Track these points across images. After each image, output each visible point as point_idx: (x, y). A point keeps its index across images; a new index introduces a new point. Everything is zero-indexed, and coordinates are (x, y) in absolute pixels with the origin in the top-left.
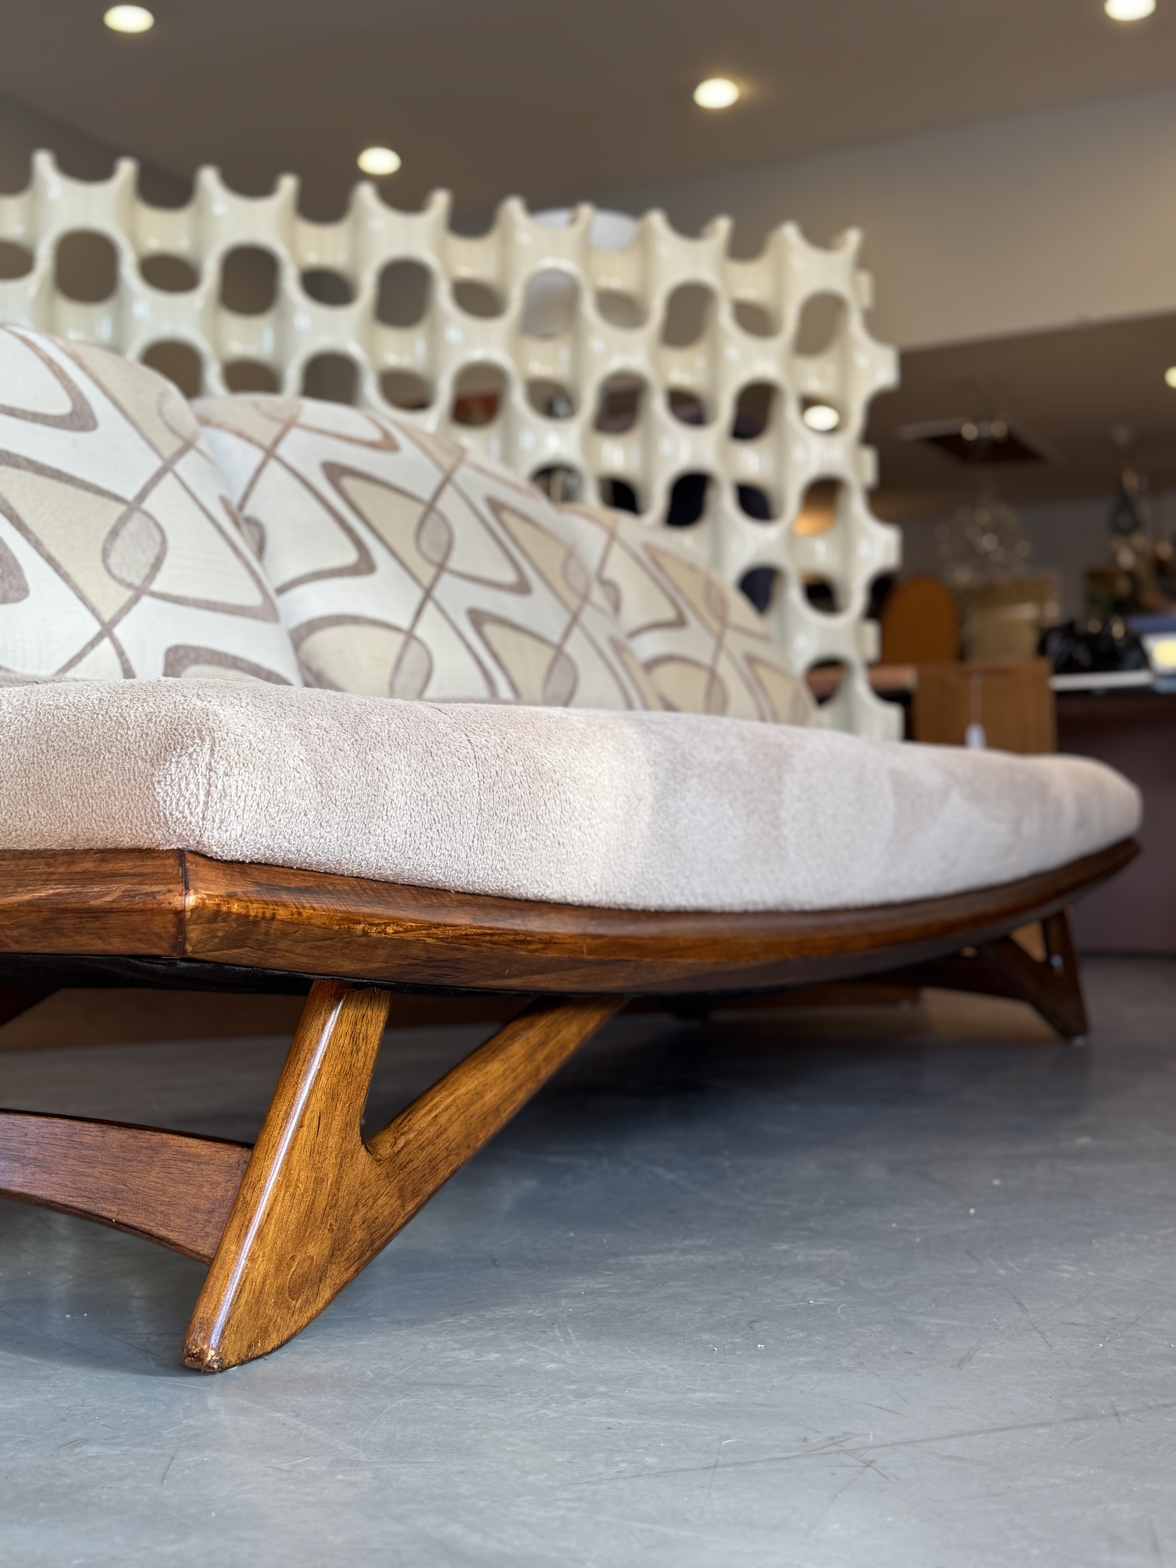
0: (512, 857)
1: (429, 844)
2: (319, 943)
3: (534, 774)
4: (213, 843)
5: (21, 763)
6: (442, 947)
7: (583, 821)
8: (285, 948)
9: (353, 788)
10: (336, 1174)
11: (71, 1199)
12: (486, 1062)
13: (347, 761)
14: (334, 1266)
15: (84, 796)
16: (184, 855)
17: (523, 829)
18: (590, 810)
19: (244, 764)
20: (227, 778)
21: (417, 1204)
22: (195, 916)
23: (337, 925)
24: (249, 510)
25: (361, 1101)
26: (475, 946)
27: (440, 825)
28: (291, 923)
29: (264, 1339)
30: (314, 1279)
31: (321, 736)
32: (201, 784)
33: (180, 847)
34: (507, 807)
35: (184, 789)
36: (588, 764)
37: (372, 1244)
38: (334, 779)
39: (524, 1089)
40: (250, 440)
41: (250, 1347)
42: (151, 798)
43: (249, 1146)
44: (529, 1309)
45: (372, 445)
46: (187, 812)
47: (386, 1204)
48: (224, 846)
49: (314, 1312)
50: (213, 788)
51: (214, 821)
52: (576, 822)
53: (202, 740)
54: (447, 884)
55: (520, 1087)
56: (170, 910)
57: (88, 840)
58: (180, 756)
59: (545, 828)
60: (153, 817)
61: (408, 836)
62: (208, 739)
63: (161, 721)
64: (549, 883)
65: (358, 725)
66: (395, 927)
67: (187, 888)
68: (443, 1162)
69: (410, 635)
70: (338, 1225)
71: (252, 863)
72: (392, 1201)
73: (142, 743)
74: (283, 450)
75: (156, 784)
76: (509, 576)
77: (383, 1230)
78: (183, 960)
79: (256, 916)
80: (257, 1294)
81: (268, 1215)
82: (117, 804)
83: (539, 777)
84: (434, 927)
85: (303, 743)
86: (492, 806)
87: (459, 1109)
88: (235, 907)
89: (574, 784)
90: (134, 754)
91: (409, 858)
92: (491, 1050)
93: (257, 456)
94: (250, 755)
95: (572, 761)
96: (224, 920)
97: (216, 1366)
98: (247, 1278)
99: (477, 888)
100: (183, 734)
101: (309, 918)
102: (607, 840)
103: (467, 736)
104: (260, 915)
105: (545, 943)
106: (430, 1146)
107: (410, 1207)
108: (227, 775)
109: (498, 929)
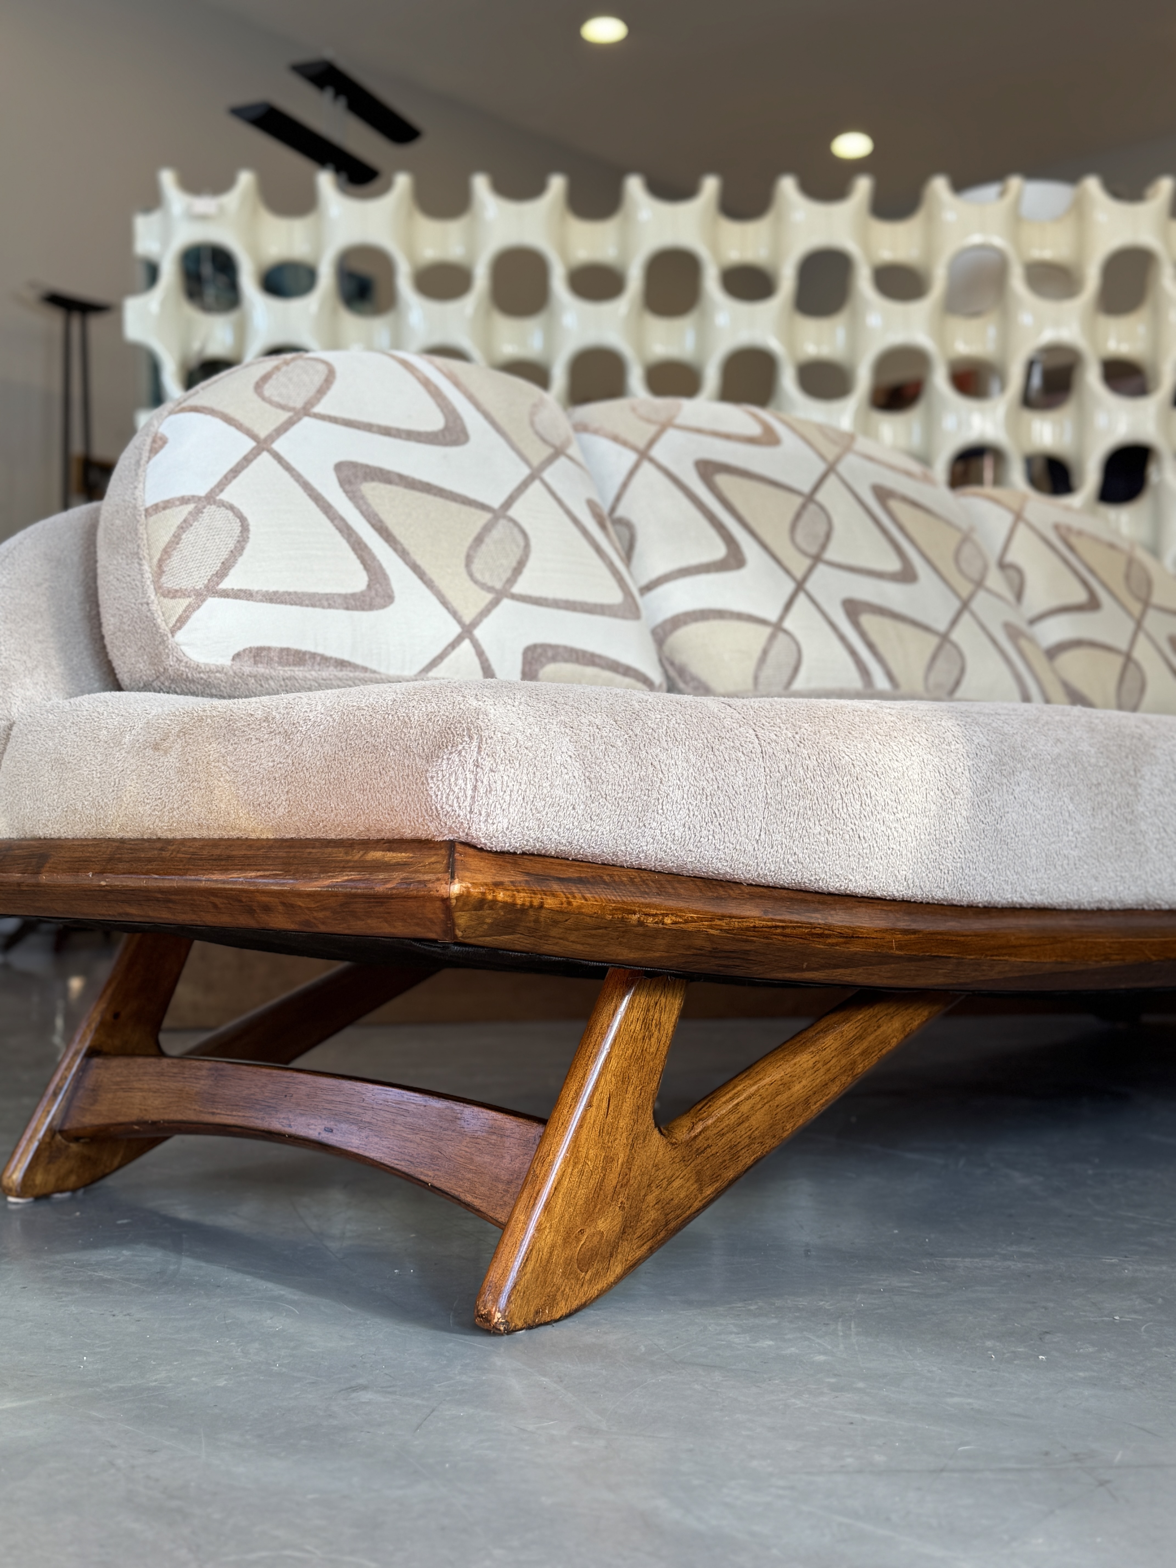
0: (805, 851)
1: (711, 837)
2: (593, 932)
3: (829, 769)
4: (481, 835)
5: (326, 760)
6: (727, 938)
7: (887, 816)
8: (558, 936)
9: (625, 783)
10: (626, 1154)
11: (396, 1162)
12: (795, 1053)
13: (618, 757)
14: (625, 1243)
15: (372, 791)
16: (454, 847)
17: (817, 822)
18: (895, 804)
19: (509, 761)
20: (493, 774)
21: (716, 1189)
22: (460, 904)
23: (610, 915)
24: (620, 512)
25: (654, 1085)
26: (764, 938)
27: (721, 819)
28: (561, 912)
29: (551, 1307)
30: (604, 1254)
31: (592, 734)
32: (468, 780)
33: (452, 838)
34: (797, 801)
35: (453, 784)
36: (895, 758)
37: (666, 1224)
38: (604, 774)
39: (838, 1083)
40: (625, 443)
41: (537, 1312)
42: (425, 793)
43: (543, 1122)
44: (822, 1301)
45: (751, 440)
46: (456, 805)
47: (682, 1186)
48: (492, 838)
49: (605, 1285)
50: (479, 783)
51: (481, 814)
52: (878, 817)
53: (471, 737)
54: (736, 877)
55: (833, 1080)
56: (437, 897)
57: (378, 831)
58: (451, 753)
59: (842, 821)
60: (426, 811)
61: (687, 830)
62: (475, 737)
63: (438, 721)
64: (851, 877)
65: (634, 722)
66: (674, 918)
67: (453, 877)
68: (746, 1150)
69: (778, 627)
70: (629, 1203)
71: (524, 853)
72: (688, 1184)
73: (421, 741)
74: (656, 452)
75: (429, 779)
76: (893, 565)
77: (679, 1212)
78: (456, 944)
79: (523, 905)
80: (544, 1263)
81: (556, 1188)
82: (398, 797)
83: (835, 771)
84: (719, 919)
85: (572, 740)
86: (780, 800)
87: (763, 1098)
88: (501, 896)
89: (876, 778)
90: (413, 752)
91: (690, 851)
92: (802, 1042)
93: (631, 457)
94: (516, 752)
95: (875, 754)
96: (491, 908)
97: (502, 1328)
98: (533, 1247)
99: (770, 880)
100: (454, 732)
101: (580, 907)
102: (917, 834)
103: (755, 731)
104: (528, 904)
105: (846, 937)
106: (730, 1134)
107: (709, 1191)
108: (492, 771)
109: (791, 922)
